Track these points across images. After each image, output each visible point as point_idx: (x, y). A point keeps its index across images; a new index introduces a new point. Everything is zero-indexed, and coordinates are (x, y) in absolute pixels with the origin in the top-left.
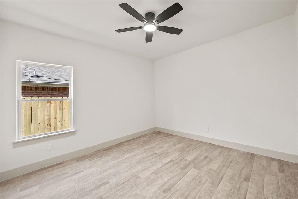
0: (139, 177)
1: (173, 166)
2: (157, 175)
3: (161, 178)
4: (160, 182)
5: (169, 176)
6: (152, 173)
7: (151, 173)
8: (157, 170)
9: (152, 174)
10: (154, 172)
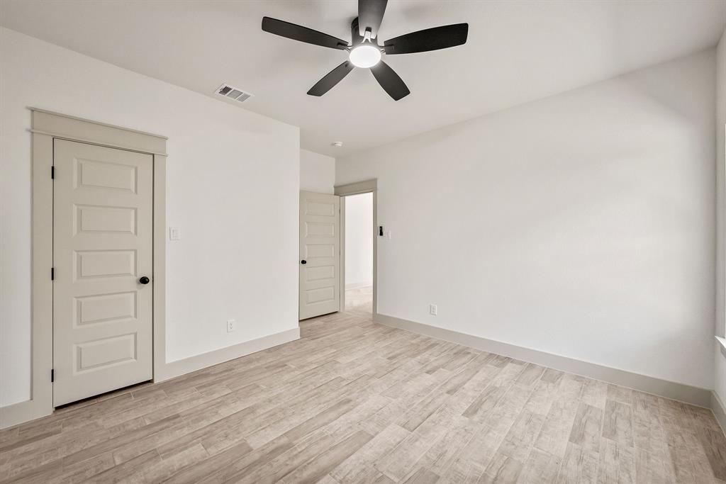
0: (404, 427)
1: (309, 458)
2: (361, 432)
3: (351, 423)
4: (353, 416)
5: (332, 428)
6: (373, 437)
7: (377, 437)
8: (361, 446)
9: (372, 434)
10: (369, 440)
